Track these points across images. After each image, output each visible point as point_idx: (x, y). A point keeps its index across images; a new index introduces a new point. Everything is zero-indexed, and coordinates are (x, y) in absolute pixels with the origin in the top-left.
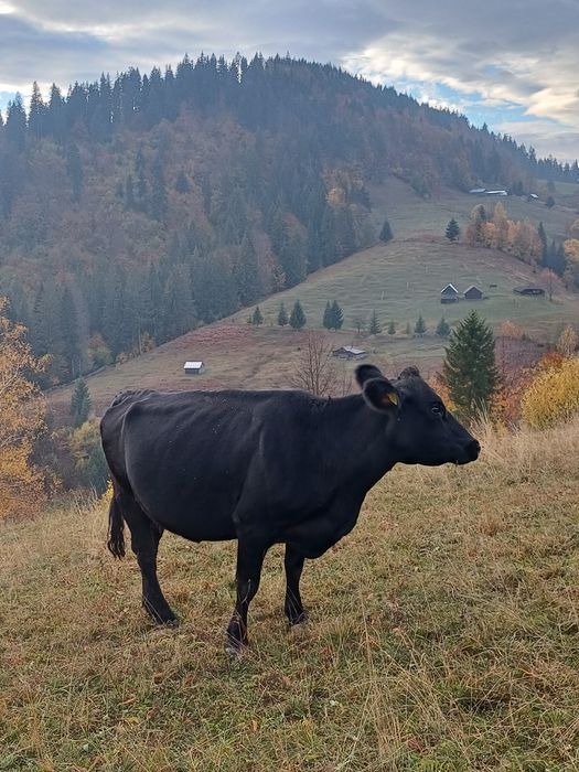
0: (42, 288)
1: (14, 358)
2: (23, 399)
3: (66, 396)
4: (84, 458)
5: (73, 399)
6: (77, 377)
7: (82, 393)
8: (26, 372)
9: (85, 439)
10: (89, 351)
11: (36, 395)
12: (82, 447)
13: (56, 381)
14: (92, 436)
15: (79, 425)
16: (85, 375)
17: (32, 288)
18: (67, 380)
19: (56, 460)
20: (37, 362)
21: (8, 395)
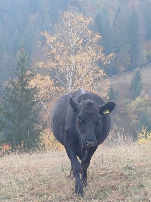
0: (119, 10)
1: (93, 54)
2: (96, 79)
3: (128, 79)
4: (136, 119)
5: (132, 81)
6: (136, 67)
7: (138, 78)
8: (100, 63)
9: (137, 107)
10: (144, 51)
11: (104, 78)
12: (135, 112)
13: (123, 69)
14: (142, 106)
15: (134, 98)
16: (141, 66)
17: (113, 10)
18: (129, 69)
19: (118, 119)
20: (106, 58)
21: (87, 77)
